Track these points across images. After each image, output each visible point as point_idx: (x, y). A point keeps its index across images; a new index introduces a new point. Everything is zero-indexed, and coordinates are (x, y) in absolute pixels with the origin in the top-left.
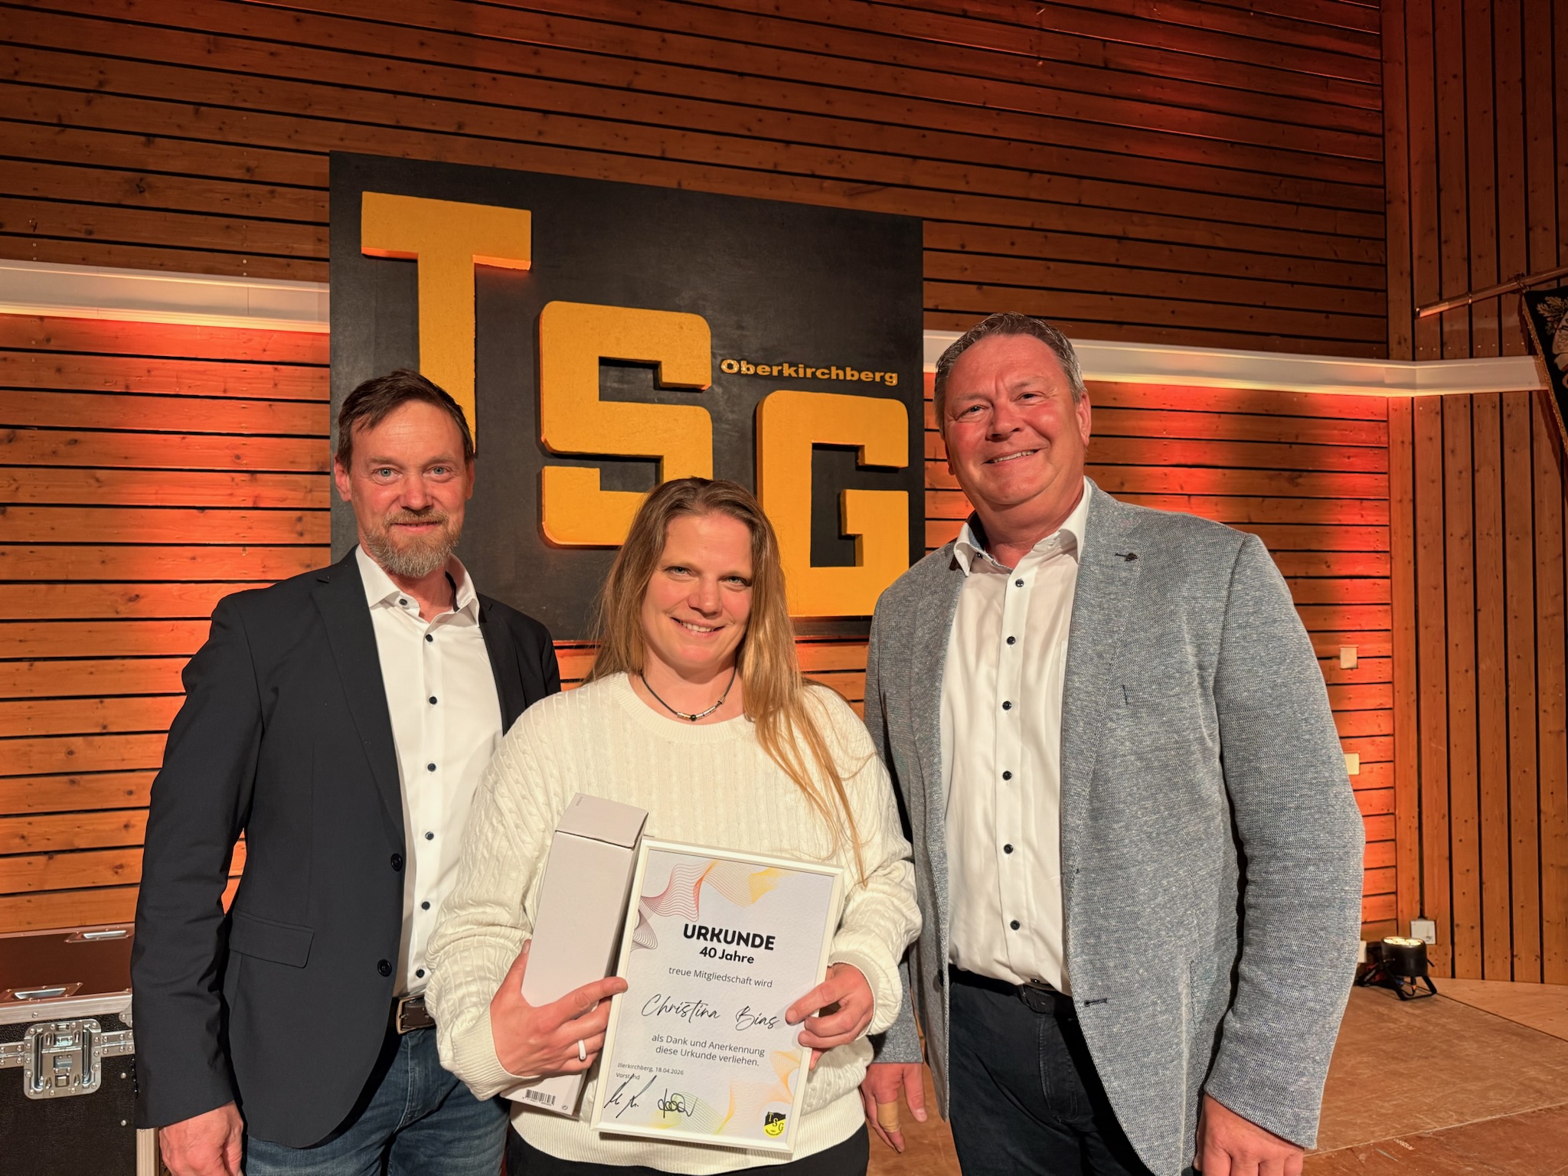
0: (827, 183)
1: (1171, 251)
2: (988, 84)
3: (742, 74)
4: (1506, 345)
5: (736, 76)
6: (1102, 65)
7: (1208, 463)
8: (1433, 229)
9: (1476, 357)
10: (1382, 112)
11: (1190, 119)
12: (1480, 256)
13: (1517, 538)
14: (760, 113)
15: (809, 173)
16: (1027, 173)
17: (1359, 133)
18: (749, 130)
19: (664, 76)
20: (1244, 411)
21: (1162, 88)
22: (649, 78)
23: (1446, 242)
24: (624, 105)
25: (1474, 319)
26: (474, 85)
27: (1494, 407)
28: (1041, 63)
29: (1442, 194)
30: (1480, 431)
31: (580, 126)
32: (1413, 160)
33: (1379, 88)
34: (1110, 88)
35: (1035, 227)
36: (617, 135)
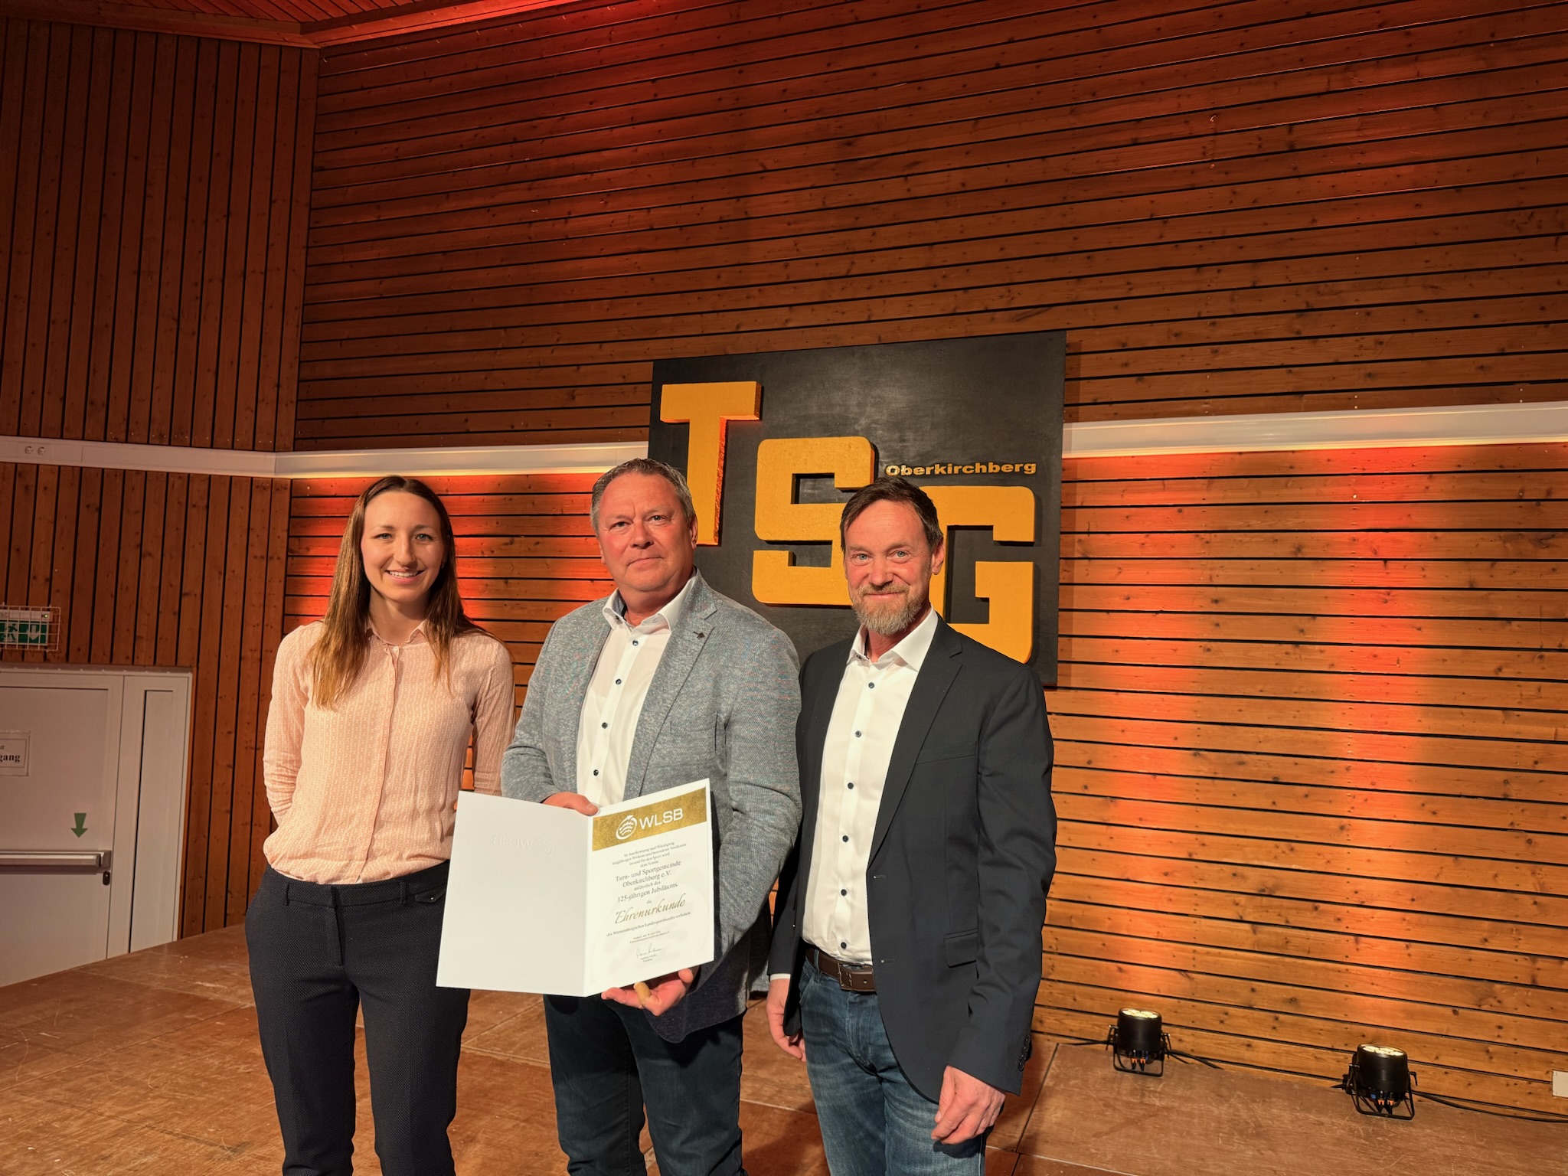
0: (998, 315)
1: (1370, 314)
2: (1156, 198)
3: (930, 245)
5: (926, 247)
6: (1285, 149)
7: (1411, 526)
14: (944, 271)
15: (982, 309)
18: (933, 286)
21: (1359, 153)
22: (862, 264)
24: (844, 289)
26: (750, 297)
28: (1213, 165)
34: (1294, 169)
36: (837, 312)
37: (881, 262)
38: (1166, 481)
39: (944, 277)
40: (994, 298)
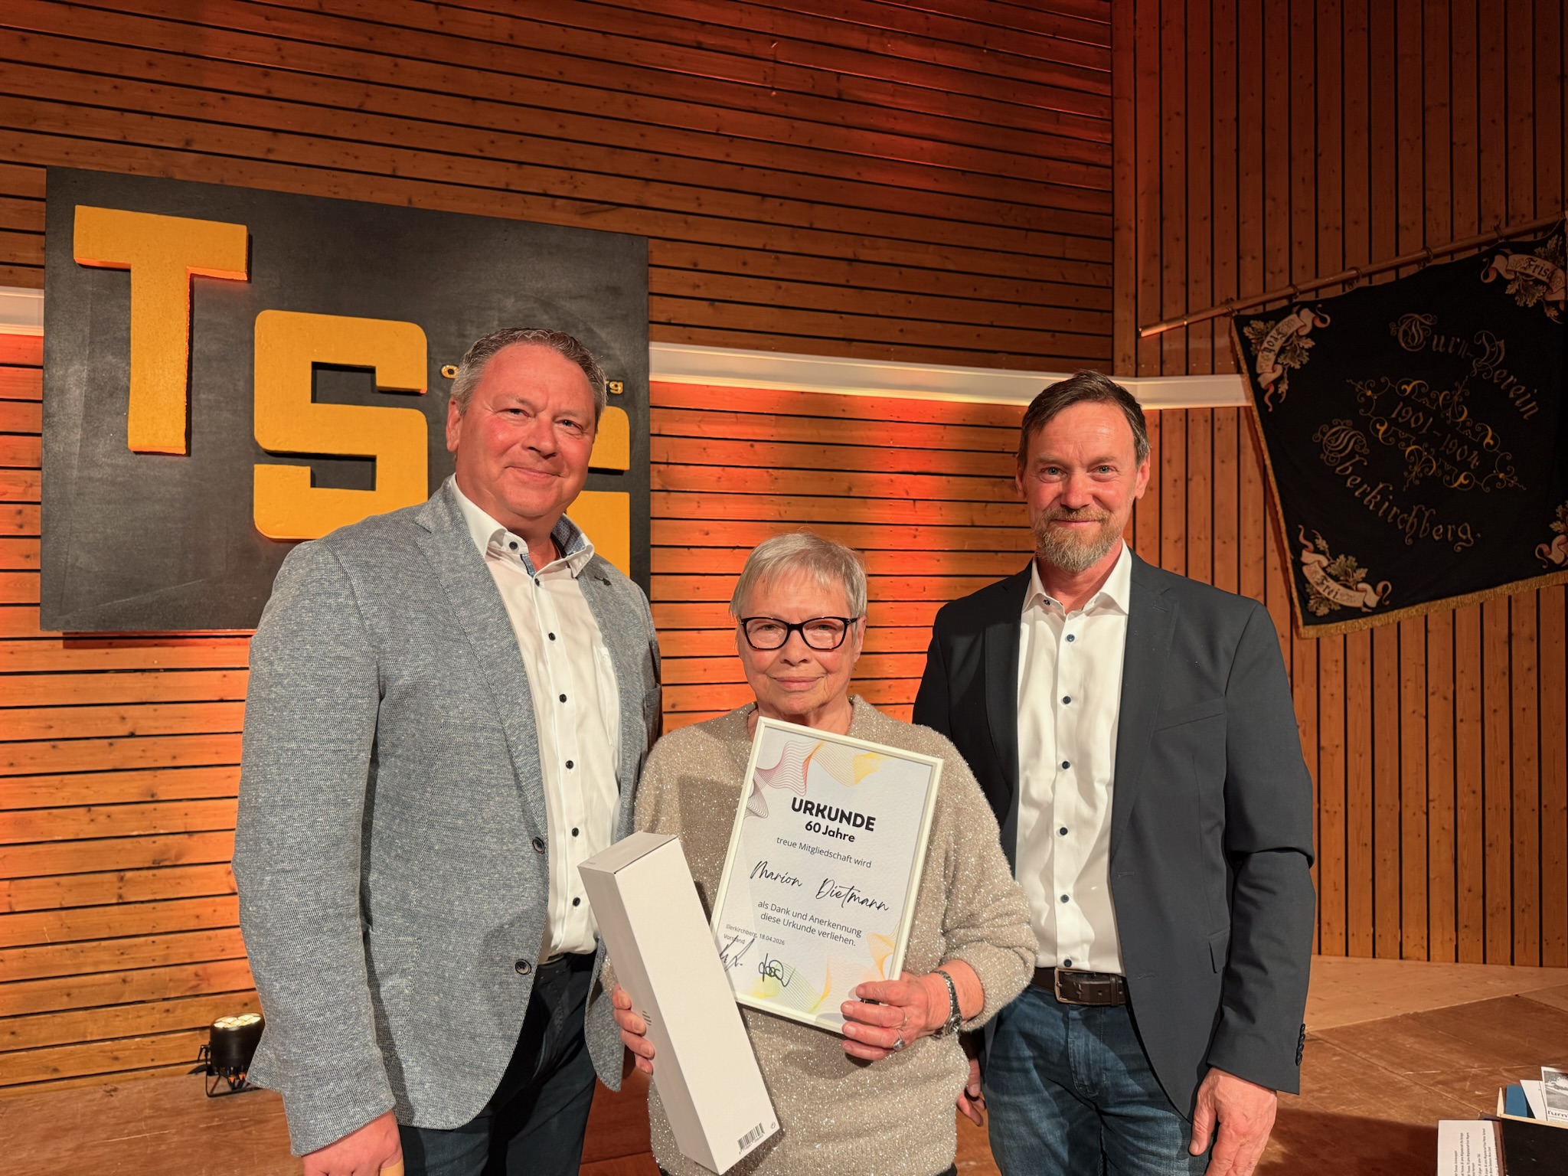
0: (559, 202)
1: (901, 273)
2: (721, 112)
3: (475, 99)
4: (1218, 364)
5: (469, 100)
6: (835, 96)
7: (933, 470)
8: (1155, 255)
9: (1192, 375)
10: (1112, 145)
11: (922, 148)
12: (1196, 282)
13: (1224, 542)
14: (493, 135)
15: (541, 191)
16: (759, 198)
17: (1088, 164)
18: (481, 151)
19: (396, 99)
20: (969, 423)
21: (895, 119)
22: (379, 101)
23: (1167, 267)
24: (354, 126)
25: (1190, 339)
26: (202, 104)
27: (1206, 421)
28: (774, 93)
29: (1165, 223)
30: (1193, 443)
31: (310, 144)
32: (1140, 191)
33: (1110, 123)
34: (843, 118)
35: (767, 248)
36: (347, 154)
37: (408, 104)
38: (738, 415)
39: (493, 142)
40: (552, 182)
